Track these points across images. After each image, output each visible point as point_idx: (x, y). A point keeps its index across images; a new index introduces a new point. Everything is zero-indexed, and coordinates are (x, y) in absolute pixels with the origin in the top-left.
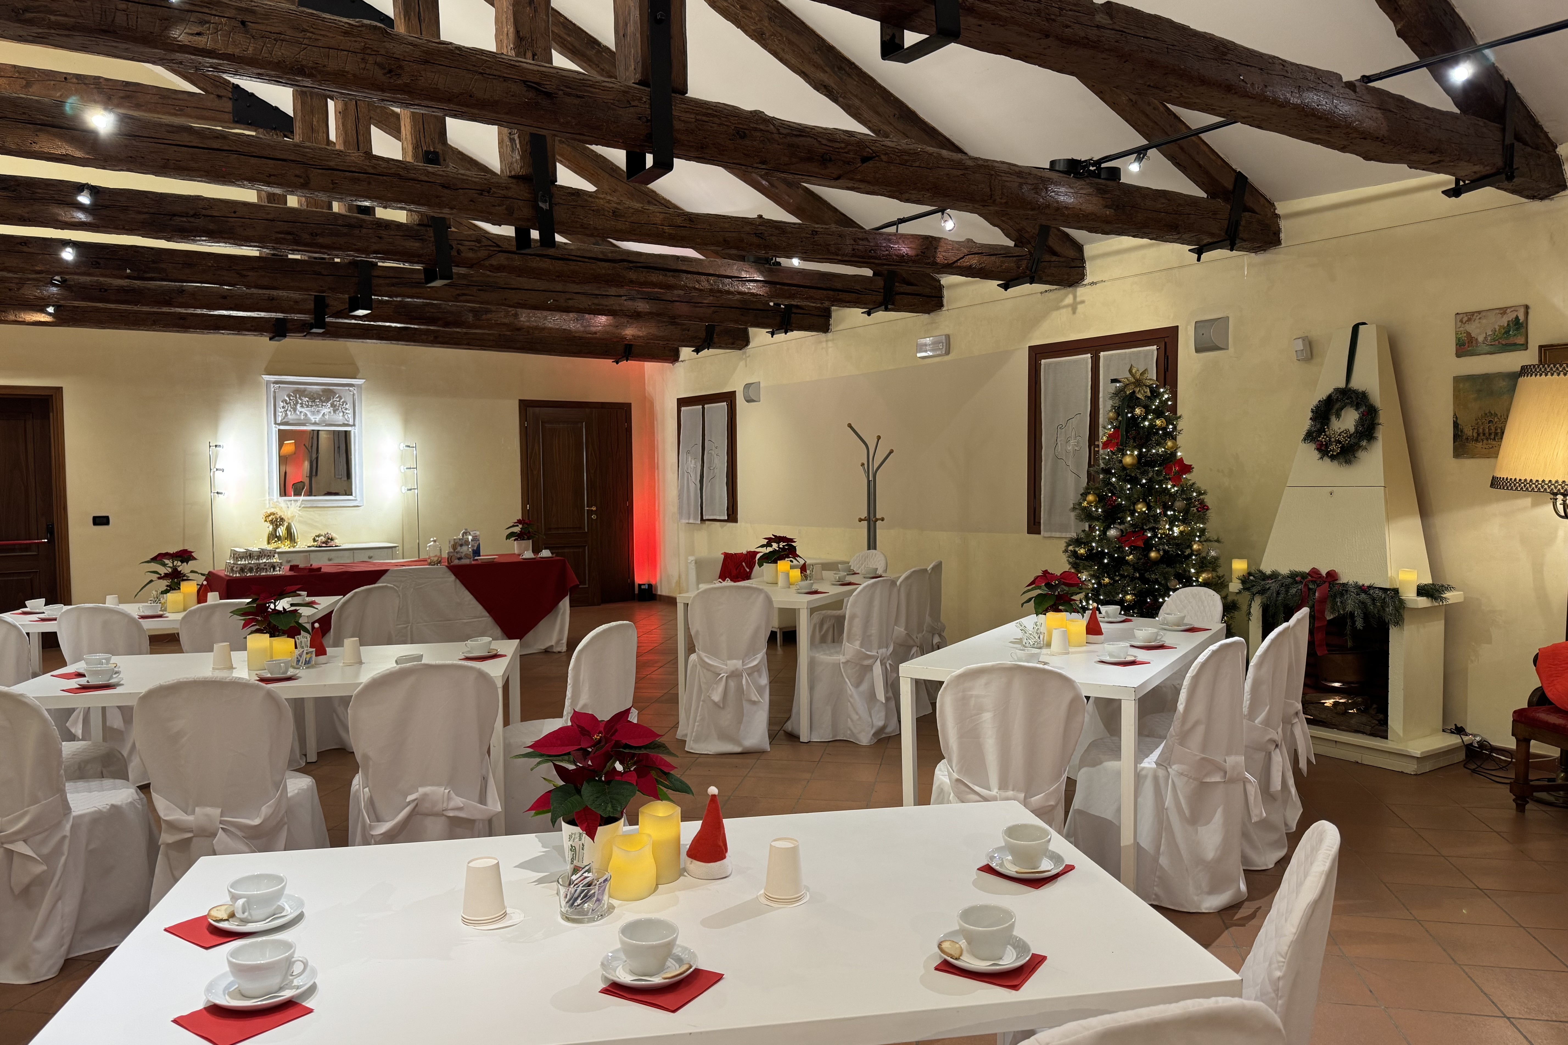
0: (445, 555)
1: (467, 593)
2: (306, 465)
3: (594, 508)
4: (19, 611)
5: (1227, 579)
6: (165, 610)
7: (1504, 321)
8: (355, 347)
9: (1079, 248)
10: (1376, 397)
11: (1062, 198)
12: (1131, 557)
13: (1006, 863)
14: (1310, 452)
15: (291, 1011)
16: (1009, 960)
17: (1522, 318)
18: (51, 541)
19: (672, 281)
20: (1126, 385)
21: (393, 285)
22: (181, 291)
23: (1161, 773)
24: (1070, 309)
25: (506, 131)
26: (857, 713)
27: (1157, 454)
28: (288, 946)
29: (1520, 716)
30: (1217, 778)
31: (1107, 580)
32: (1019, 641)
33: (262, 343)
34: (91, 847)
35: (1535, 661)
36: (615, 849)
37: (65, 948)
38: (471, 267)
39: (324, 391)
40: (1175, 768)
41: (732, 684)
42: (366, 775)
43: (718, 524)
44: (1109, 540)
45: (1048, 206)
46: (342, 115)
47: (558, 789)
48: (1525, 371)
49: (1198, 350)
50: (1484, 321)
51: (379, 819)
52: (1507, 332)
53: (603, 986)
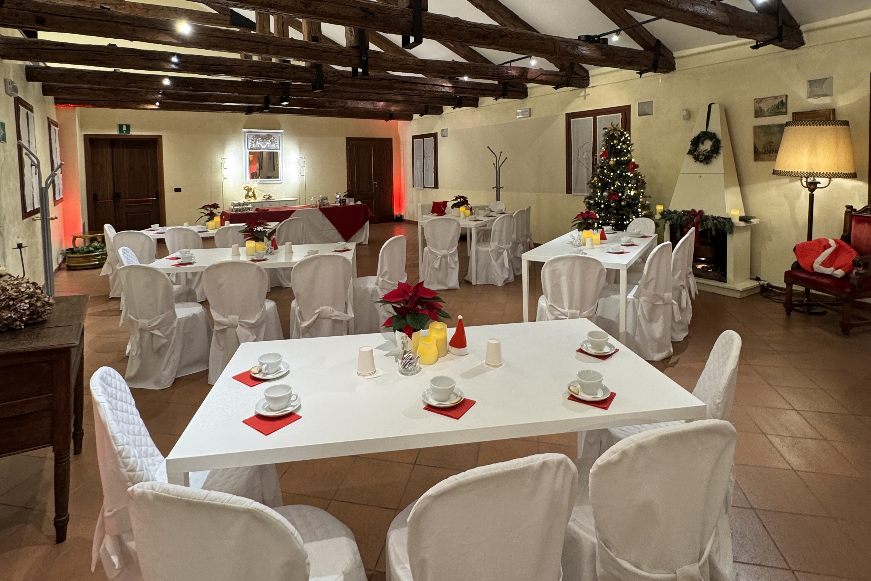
0: (318, 203)
1: (327, 220)
2: (257, 165)
3: (376, 183)
4: (149, 229)
5: (654, 213)
6: (207, 229)
7: (776, 102)
8: (280, 117)
9: (587, 72)
10: (719, 135)
11: (584, 52)
12: (613, 204)
13: (589, 348)
14: (690, 159)
15: (292, 417)
16: (600, 396)
17: (784, 101)
18: (158, 198)
19: (413, 87)
20: (610, 131)
21: (298, 92)
22: (211, 95)
23: (636, 300)
24: (583, 98)
25: (348, 28)
26: (497, 273)
27: (624, 160)
28: (288, 388)
29: (787, 274)
30: (660, 303)
31: (603, 214)
32: (572, 243)
33: (242, 116)
34: (186, 331)
35: (795, 250)
36: (420, 343)
37: (175, 374)
38: (331, 84)
39: (267, 135)
40: (642, 299)
41: (443, 260)
42: (298, 301)
43: (430, 189)
44: (604, 197)
45: (578, 55)
46: (277, 21)
47: (394, 316)
48: (788, 124)
49: (640, 115)
50: (767, 102)
51: (303, 320)
52: (778, 107)
53: (424, 406)
